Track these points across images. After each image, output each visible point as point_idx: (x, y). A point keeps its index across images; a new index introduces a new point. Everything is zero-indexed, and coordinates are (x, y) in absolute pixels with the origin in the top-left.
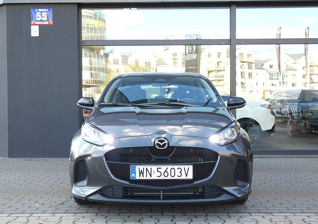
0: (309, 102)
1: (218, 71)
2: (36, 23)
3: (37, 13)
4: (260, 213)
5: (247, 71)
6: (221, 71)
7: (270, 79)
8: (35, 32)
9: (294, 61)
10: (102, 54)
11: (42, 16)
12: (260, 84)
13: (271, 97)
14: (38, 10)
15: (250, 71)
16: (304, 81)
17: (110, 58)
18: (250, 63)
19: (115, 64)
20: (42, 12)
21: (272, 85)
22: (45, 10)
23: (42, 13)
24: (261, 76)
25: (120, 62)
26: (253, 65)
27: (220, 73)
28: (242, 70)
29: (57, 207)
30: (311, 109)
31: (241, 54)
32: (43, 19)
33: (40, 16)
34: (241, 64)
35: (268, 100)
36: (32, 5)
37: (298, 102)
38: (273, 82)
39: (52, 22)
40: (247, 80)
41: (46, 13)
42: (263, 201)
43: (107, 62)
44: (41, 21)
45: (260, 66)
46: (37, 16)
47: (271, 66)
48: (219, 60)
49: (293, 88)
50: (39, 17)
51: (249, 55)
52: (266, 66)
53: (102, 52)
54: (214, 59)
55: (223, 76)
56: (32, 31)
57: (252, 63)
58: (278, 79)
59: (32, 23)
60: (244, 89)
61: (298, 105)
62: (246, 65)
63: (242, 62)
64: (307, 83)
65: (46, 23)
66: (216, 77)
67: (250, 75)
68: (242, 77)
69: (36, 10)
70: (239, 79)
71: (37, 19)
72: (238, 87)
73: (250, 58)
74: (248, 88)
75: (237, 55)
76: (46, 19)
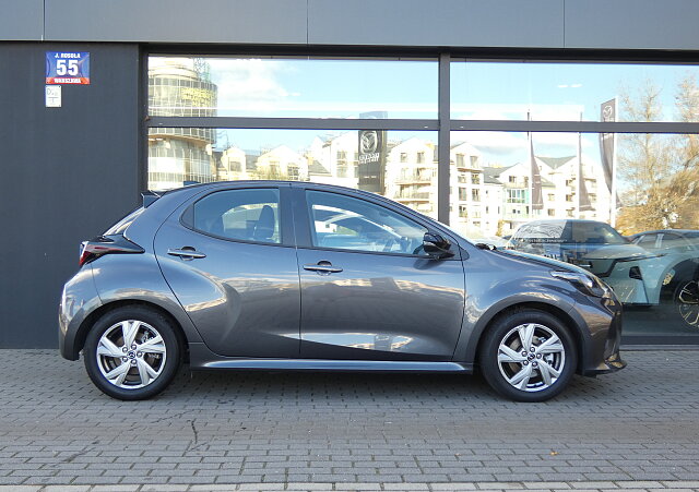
0: (579, 243)
1: (419, 185)
2: (56, 81)
3: (59, 61)
4: (497, 481)
5: (469, 186)
6: (425, 185)
7: (509, 201)
8: (53, 97)
9: (551, 171)
10: (210, 153)
11: (68, 67)
12: (493, 210)
13: (514, 233)
14: (60, 55)
15: (475, 187)
16: (569, 205)
17: (225, 160)
18: (475, 173)
19: (232, 170)
20: (67, 59)
21: (514, 211)
22: (73, 55)
23: (67, 62)
24: (494, 196)
25: (243, 166)
26: (481, 176)
27: (422, 190)
28: (462, 185)
29: (57, 468)
30: (587, 256)
31: (460, 156)
32: (70, 72)
33: (64, 67)
34: (460, 174)
35: (507, 238)
36: (48, 46)
37: (561, 243)
38: (515, 206)
39: (88, 79)
40: (469, 202)
41: (76, 61)
42: (504, 452)
43: (218, 166)
44: (67, 76)
45: (492, 177)
46: (59, 66)
47: (511, 179)
48: (420, 166)
49: (550, 218)
50: (61, 69)
51: (474, 159)
52: (504, 178)
53: (209, 149)
54: (412, 164)
55: (427, 195)
56: (47, 96)
57: (479, 172)
58: (523, 202)
59: (48, 80)
60: (463, 219)
61: (562, 249)
62: (468, 175)
63: (461, 170)
64: (573, 209)
65: (77, 81)
66: (414, 195)
67: (475, 193)
68: (460, 197)
69: (57, 56)
70: (454, 200)
71: (59, 72)
72: (454, 215)
73: (475, 164)
74: (471, 218)
75: (453, 156)
76: (76, 73)
